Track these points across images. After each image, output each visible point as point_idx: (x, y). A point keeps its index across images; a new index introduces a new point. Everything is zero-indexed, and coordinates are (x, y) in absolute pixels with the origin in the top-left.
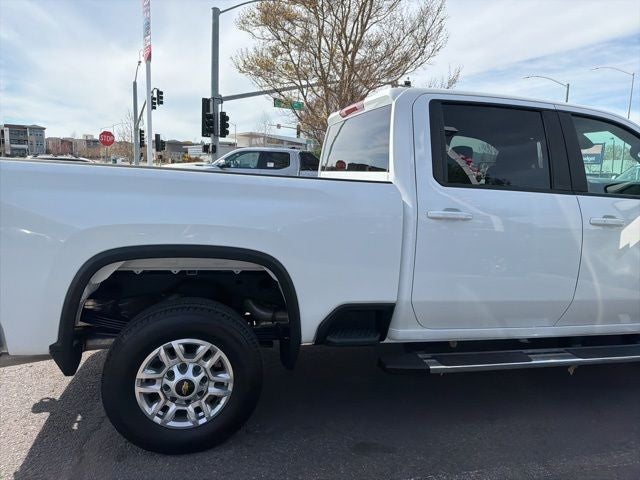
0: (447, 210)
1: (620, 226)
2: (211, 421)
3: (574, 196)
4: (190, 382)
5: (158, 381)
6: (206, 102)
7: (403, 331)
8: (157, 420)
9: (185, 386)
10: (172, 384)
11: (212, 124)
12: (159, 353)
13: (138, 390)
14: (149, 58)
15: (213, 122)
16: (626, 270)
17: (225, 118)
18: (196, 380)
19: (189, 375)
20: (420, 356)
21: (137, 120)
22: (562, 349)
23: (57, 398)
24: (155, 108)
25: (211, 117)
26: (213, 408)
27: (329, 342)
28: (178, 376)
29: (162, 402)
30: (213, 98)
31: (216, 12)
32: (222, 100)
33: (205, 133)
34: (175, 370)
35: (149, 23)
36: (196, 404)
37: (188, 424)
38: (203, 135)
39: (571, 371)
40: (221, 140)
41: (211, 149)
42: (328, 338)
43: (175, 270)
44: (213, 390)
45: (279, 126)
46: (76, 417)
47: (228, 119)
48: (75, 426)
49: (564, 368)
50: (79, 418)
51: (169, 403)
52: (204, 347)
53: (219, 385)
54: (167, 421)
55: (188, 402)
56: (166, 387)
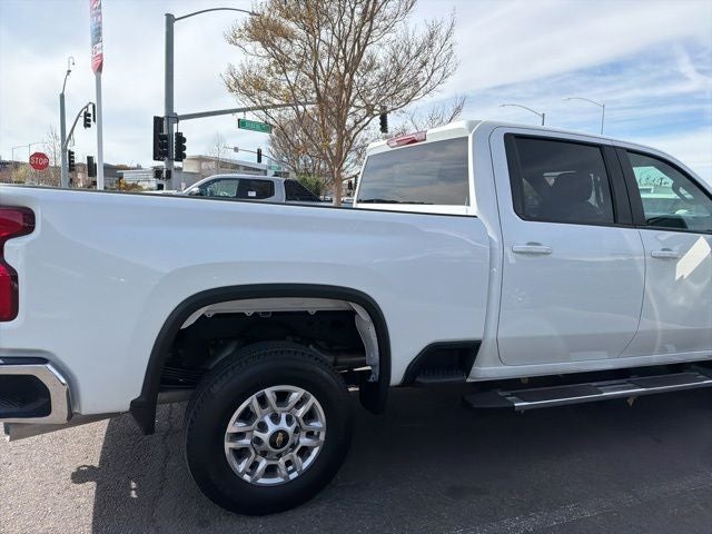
0: (529, 244)
1: (676, 259)
2: (303, 475)
3: (636, 230)
4: (284, 432)
5: (248, 434)
6: (158, 121)
7: (486, 369)
8: (247, 477)
9: (280, 438)
10: (265, 437)
11: (166, 146)
12: (251, 403)
13: (228, 445)
14: (99, 69)
15: (167, 143)
16: (681, 301)
17: (181, 139)
18: (290, 429)
19: (283, 425)
20: (501, 394)
21: (65, 139)
22: (624, 381)
23: (97, 464)
24: (89, 126)
25: (166, 137)
26: (304, 461)
27: (419, 383)
28: (272, 428)
29: (252, 458)
30: (168, 117)
31: (170, 20)
32: (177, 119)
33: (157, 157)
34: (267, 420)
35: (100, 28)
36: (287, 457)
37: (278, 480)
38: (155, 159)
39: (631, 402)
40: (177, 164)
41: (164, 174)
42: (418, 379)
43: (249, 312)
44: (304, 441)
45: (236, 150)
46: (129, 485)
47: (185, 140)
48: (134, 495)
49: (624, 399)
50: (133, 485)
51: (259, 458)
52: (297, 394)
53: (310, 434)
54: (257, 479)
55: (279, 456)
56: (258, 441)
